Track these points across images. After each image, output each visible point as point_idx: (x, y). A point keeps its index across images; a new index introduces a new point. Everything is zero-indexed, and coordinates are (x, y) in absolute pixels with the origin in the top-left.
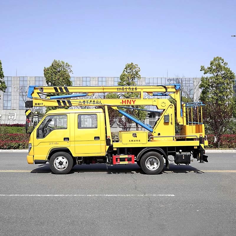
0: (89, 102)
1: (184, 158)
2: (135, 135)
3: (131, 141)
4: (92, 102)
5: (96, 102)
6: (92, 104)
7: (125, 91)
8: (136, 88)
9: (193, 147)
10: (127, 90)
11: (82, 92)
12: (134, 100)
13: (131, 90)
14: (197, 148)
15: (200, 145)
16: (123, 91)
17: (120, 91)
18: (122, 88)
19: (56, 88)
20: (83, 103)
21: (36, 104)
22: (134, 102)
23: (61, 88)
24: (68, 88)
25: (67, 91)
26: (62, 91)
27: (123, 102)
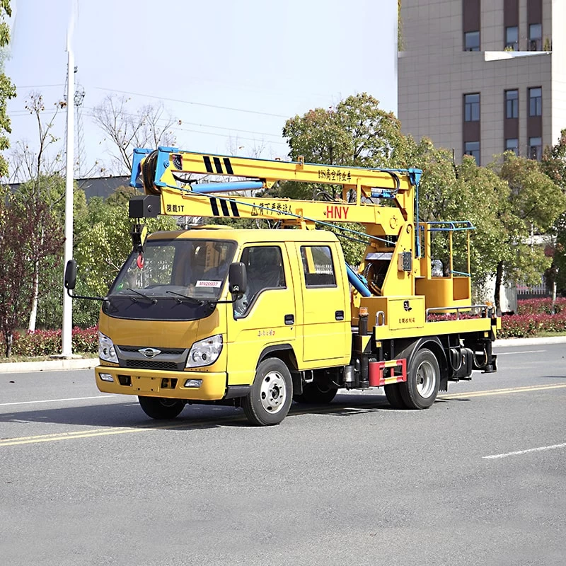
0: (270, 207)
1: (464, 362)
2: (407, 305)
3: (401, 321)
4: (276, 210)
5: (282, 210)
6: (278, 217)
7: (331, 181)
8: (349, 175)
9: (483, 333)
10: (336, 177)
12: (346, 207)
13: (341, 177)
14: (488, 336)
15: (491, 328)
16: (328, 181)
17: (323, 180)
18: (326, 172)
19: (206, 160)
20: (259, 212)
21: (169, 209)
22: (346, 213)
23: (217, 161)
24: (232, 161)
25: (230, 172)
26: (220, 171)
27: (328, 212)
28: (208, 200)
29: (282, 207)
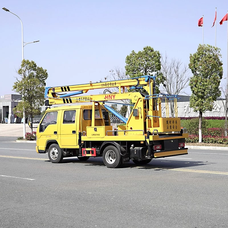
0: (83, 99)
1: (135, 153)
2: (95, 130)
3: (93, 135)
4: (85, 99)
5: (87, 99)
6: (85, 101)
7: (107, 87)
8: (115, 83)
9: (140, 141)
10: (109, 85)
11: (78, 90)
12: (114, 95)
13: (112, 85)
14: (143, 143)
15: (145, 140)
16: (106, 87)
17: (104, 87)
18: (105, 84)
19: (62, 88)
20: (79, 100)
21: (50, 103)
22: (114, 97)
23: (65, 88)
24: (69, 87)
25: (69, 90)
26: (66, 90)
27: (106, 97)
28: (62, 99)
29: (87, 98)
